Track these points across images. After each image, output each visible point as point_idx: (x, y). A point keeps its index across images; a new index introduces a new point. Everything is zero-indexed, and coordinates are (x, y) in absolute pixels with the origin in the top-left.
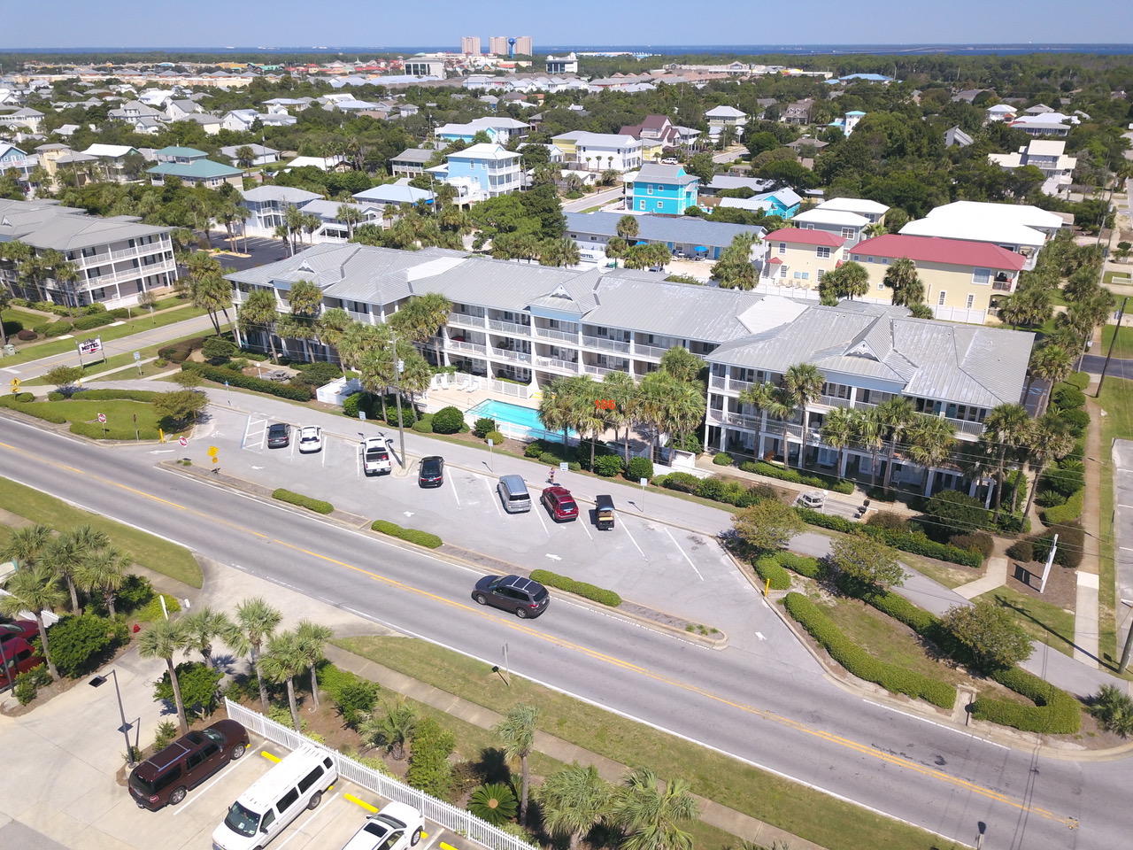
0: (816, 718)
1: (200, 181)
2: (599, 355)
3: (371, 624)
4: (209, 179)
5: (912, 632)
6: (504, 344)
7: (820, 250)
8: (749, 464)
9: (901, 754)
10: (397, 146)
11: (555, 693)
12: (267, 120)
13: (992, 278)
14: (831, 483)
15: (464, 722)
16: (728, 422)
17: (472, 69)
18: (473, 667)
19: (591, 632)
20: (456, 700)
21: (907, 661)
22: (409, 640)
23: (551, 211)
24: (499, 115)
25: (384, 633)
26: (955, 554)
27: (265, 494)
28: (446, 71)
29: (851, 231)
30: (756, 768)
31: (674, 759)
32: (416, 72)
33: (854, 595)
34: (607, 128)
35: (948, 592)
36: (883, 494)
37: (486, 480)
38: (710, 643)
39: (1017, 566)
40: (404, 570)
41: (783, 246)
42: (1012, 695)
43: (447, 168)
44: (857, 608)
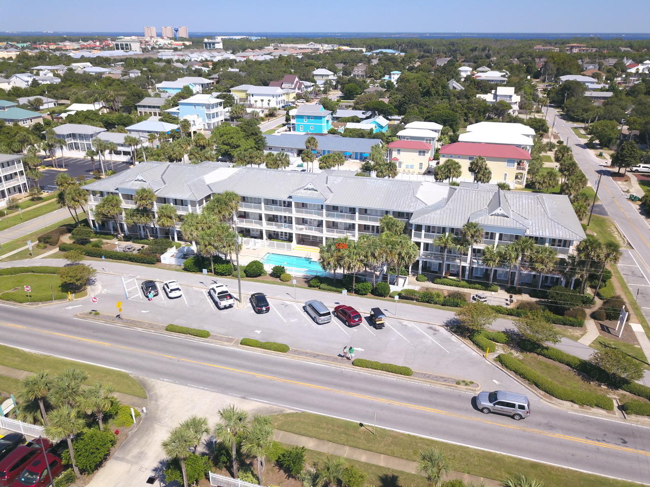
0: (551, 427)
1: (16, 122)
2: (334, 222)
3: (270, 407)
4: (21, 120)
5: (570, 368)
6: (272, 219)
7: (420, 152)
8: (438, 280)
9: (603, 440)
10: (139, 96)
11: (403, 434)
12: (40, 80)
13: (516, 164)
14: (487, 287)
15: (358, 461)
16: (423, 257)
17: (157, 47)
18: (347, 426)
19: (403, 393)
20: (347, 448)
21: (575, 385)
22: (299, 414)
23: (256, 134)
24: (190, 75)
25: (282, 411)
26: (570, 321)
27: (160, 329)
28: (141, 48)
29: (430, 140)
30: (535, 462)
31: (490, 465)
32: (122, 49)
33: (531, 351)
34: (260, 82)
35: (576, 343)
36: (515, 290)
37: (295, 305)
38: (473, 390)
39: (601, 324)
40: (275, 369)
41: (399, 151)
42: (636, 397)
43: (178, 109)
44: (535, 358)
